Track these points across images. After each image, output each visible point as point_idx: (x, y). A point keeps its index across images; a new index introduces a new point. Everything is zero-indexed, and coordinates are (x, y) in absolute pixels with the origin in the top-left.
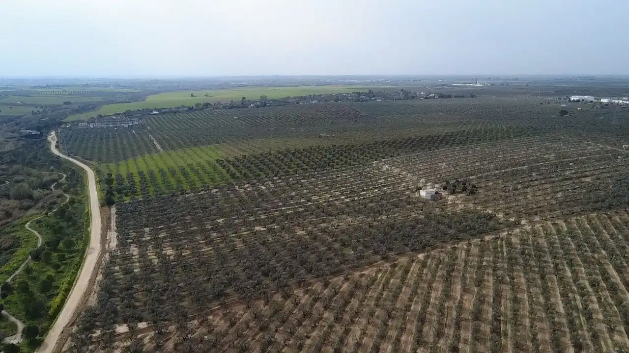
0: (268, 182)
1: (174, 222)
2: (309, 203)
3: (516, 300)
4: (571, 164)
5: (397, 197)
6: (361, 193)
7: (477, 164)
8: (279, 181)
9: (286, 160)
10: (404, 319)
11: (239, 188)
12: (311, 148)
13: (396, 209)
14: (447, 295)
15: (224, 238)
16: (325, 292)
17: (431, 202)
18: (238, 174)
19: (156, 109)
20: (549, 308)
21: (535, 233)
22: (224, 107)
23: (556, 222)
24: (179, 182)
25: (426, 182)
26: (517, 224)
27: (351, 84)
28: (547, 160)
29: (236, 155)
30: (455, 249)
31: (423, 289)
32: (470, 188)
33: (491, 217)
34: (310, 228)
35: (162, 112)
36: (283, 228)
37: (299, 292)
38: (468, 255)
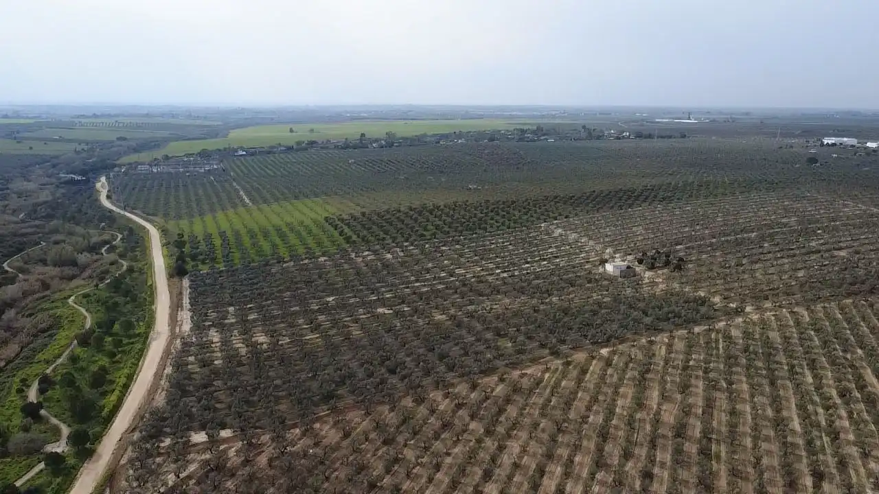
0: (396, 249)
1: (267, 300)
2: (452, 279)
3: (733, 413)
4: (819, 232)
5: (573, 272)
6: (523, 266)
7: (687, 229)
8: (412, 248)
9: (420, 219)
10: (579, 433)
11: (356, 257)
12: (455, 203)
13: (571, 289)
14: (640, 404)
15: (335, 323)
16: (472, 395)
17: (620, 279)
18: (354, 237)
19: (242, 149)
20: (780, 423)
21: (764, 324)
22: (336, 147)
23: (794, 310)
24: (274, 246)
25: (614, 253)
26: (739, 312)
27: (512, 117)
28: (785, 225)
29: (353, 211)
30: (651, 342)
31: (606, 394)
32: (674, 261)
33: (703, 301)
34: (452, 311)
35: (252, 153)
36: (416, 311)
37: (436, 395)
38: (669, 351)
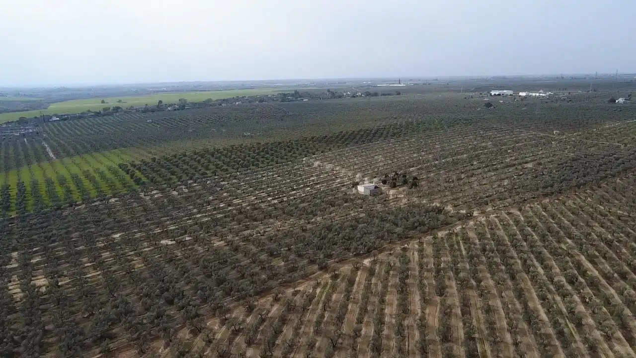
0: (181, 187)
1: (54, 241)
2: (230, 208)
4: (509, 151)
5: (332, 195)
6: (290, 193)
7: (415, 155)
8: (195, 185)
9: (202, 161)
10: (354, 349)
11: (145, 195)
12: (232, 147)
13: (332, 209)
14: (404, 309)
15: (118, 258)
16: (249, 320)
17: (370, 198)
18: (144, 179)
19: (57, 116)
20: (530, 317)
21: (491, 226)
22: (137, 111)
23: (510, 212)
24: (69, 191)
25: (363, 177)
26: (469, 216)
28: (485, 148)
29: (143, 158)
30: (405, 250)
31: (373, 304)
32: (410, 180)
33: (439, 211)
34: (230, 237)
35: (64, 118)
36: (196, 240)
37: (214, 324)
38: (422, 256)
